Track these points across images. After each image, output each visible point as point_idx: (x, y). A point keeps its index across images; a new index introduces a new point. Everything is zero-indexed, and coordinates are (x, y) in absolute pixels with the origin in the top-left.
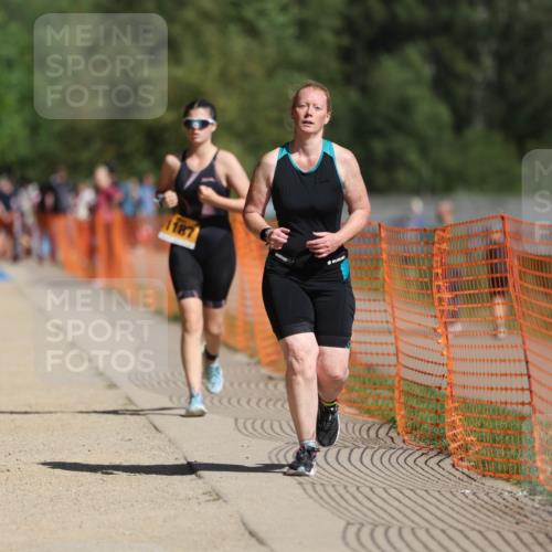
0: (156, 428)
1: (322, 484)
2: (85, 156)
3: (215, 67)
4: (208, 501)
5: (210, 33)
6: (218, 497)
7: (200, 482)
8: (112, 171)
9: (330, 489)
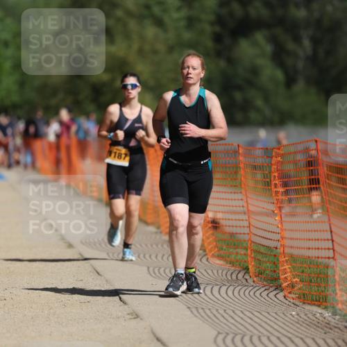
0: (98, 273)
1: (202, 309)
2: (53, 102)
3: (135, 46)
4: (131, 319)
5: (133, 25)
6: (137, 316)
7: (126, 306)
8: (70, 111)
9: (208, 312)
